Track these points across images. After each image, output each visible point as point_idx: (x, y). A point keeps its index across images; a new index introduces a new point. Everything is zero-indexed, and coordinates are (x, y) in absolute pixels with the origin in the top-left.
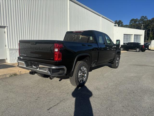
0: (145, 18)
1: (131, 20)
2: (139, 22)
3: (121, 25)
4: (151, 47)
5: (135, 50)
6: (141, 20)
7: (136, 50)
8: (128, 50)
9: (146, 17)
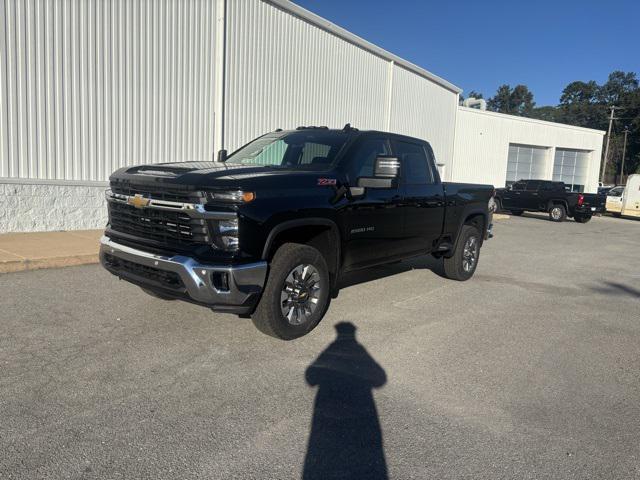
0: (625, 82)
1: (570, 87)
2: (599, 98)
3: (523, 104)
4: (624, 206)
5: (545, 211)
6: (612, 88)
7: (550, 212)
8: (518, 213)
9: (631, 75)
